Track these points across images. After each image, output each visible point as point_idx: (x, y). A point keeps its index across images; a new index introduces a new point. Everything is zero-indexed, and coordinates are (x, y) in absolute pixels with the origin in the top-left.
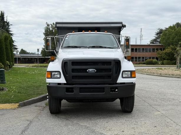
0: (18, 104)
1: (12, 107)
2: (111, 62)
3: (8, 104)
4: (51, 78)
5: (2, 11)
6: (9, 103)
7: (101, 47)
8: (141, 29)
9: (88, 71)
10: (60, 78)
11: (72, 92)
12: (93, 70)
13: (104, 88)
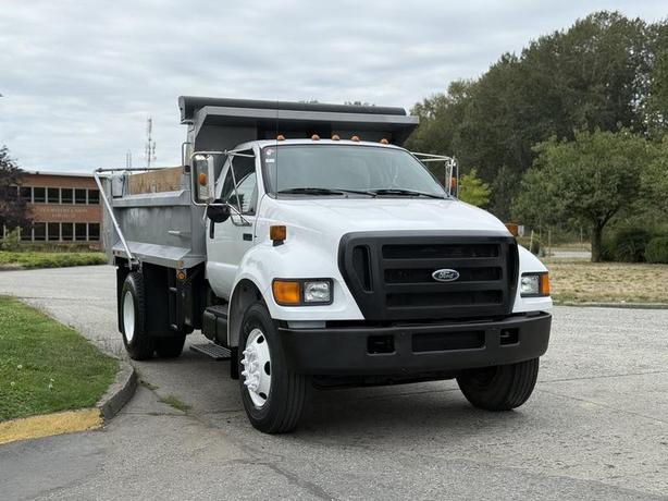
2: (497, 246)
3: (71, 414)
4: (302, 302)
8: (150, 121)
10: (329, 302)
12: (451, 273)
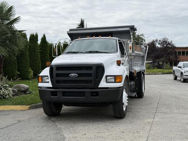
0: (29, 106)
1: (22, 108)
2: (92, 67)
4: (42, 82)
5: (82, 19)
6: (20, 105)
7: (97, 52)
9: (71, 76)
10: (49, 82)
11: (56, 95)
12: (75, 75)
13: (84, 92)
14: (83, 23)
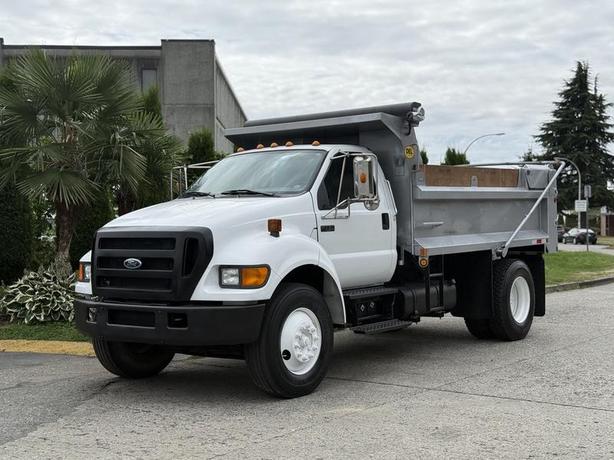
9: (126, 263)
12: (135, 262)
14: (585, 76)
